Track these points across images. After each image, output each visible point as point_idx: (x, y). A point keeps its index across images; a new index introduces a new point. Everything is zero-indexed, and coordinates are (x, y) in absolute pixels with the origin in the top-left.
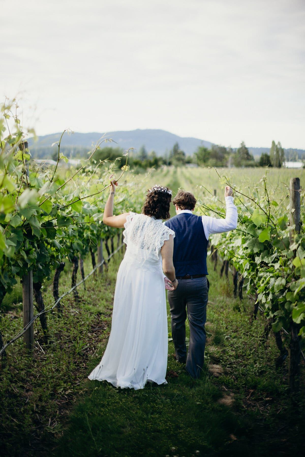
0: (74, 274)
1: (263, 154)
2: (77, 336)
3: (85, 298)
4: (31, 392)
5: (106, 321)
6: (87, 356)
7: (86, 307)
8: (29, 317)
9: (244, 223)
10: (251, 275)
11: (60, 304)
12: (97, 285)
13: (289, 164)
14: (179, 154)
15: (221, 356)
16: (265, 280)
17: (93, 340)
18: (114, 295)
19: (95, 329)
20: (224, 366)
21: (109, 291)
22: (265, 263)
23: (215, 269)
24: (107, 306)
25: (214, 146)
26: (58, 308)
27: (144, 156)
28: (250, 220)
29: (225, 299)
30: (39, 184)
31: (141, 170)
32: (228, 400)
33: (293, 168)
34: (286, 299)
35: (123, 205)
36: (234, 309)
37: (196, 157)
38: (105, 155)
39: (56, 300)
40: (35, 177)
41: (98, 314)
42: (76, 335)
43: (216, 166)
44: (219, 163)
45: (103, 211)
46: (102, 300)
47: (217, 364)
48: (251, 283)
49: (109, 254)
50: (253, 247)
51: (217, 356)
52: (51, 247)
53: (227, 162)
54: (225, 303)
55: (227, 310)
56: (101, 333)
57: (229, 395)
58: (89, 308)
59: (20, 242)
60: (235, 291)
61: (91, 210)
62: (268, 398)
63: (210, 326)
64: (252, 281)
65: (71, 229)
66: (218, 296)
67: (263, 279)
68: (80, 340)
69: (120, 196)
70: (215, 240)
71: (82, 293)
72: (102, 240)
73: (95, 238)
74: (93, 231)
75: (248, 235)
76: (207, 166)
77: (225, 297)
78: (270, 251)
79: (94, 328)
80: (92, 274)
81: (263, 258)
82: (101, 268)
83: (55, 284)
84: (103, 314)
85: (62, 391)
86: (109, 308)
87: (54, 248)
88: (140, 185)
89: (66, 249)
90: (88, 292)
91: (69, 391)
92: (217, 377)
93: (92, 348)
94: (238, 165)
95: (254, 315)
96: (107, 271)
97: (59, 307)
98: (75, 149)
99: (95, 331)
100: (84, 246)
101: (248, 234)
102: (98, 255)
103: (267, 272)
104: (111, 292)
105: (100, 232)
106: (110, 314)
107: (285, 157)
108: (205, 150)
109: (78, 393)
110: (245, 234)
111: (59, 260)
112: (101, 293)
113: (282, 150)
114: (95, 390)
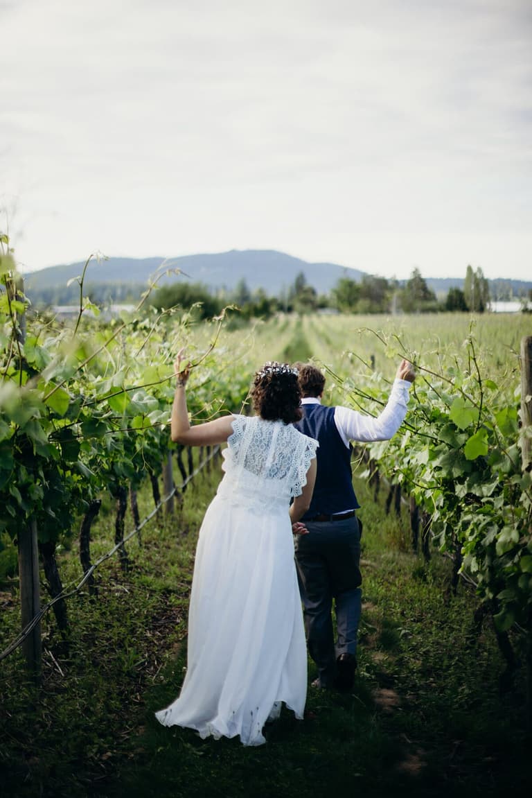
0: (120, 519)
1: (451, 289)
2: (124, 639)
3: (141, 561)
4: (36, 759)
5: (179, 606)
6: (144, 678)
7: (143, 579)
8: (31, 609)
9: (434, 421)
10: (447, 517)
11: (93, 577)
12: (163, 536)
13: (497, 306)
14: (306, 292)
15: (396, 673)
16: (475, 529)
17: (155, 644)
18: (194, 554)
19: (160, 622)
20: (401, 692)
21: (186, 546)
22: (475, 495)
23: (376, 500)
24: (182, 575)
25: (366, 277)
26: (89, 584)
27: (244, 297)
28: (444, 417)
29: (397, 557)
30: (42, 357)
31: (239, 321)
32: (413, 765)
33: (505, 313)
34: (520, 570)
35: (207, 388)
36: (414, 577)
37: (335, 297)
38: (177, 296)
39: (85, 570)
40: (35, 345)
41: (163, 593)
42: (122, 636)
43: (370, 311)
44: (376, 307)
45: (170, 401)
46: (173, 564)
47: (389, 688)
48: (447, 533)
49: (184, 477)
50: (452, 467)
51: (388, 672)
52: (72, 474)
53: (390, 304)
54: (397, 564)
55: (401, 577)
56: (171, 631)
57: (415, 753)
58: (147, 582)
59: (8, 472)
60: (415, 543)
61: (146, 405)
62: (490, 758)
63: (372, 610)
64: (449, 529)
65: (111, 439)
66: (385, 550)
67: (471, 527)
68: (130, 646)
69: (201, 374)
70: (377, 450)
71: (136, 553)
72: (170, 453)
73: (156, 450)
74: (153, 438)
75: (440, 444)
76: (356, 313)
77: (397, 553)
78: (484, 474)
79: (158, 620)
80: (154, 516)
81: (470, 487)
82: (170, 503)
83: (82, 541)
84: (174, 592)
85: (96, 754)
86: (185, 579)
87: (78, 475)
88: (238, 352)
89: (102, 476)
90: (145, 550)
91: (109, 754)
92: (390, 715)
93: (154, 661)
94: (409, 309)
95: (452, 587)
96: (181, 507)
97: (92, 583)
98: (123, 287)
99: (160, 627)
100: (136, 467)
101: (442, 442)
102: (164, 479)
103: (478, 513)
104: (188, 549)
105: (165, 440)
106: (188, 592)
107: (491, 293)
108: (350, 285)
109: (126, 756)
110: (434, 442)
111: (89, 496)
112: (170, 552)
113: (486, 282)
114: (158, 753)
